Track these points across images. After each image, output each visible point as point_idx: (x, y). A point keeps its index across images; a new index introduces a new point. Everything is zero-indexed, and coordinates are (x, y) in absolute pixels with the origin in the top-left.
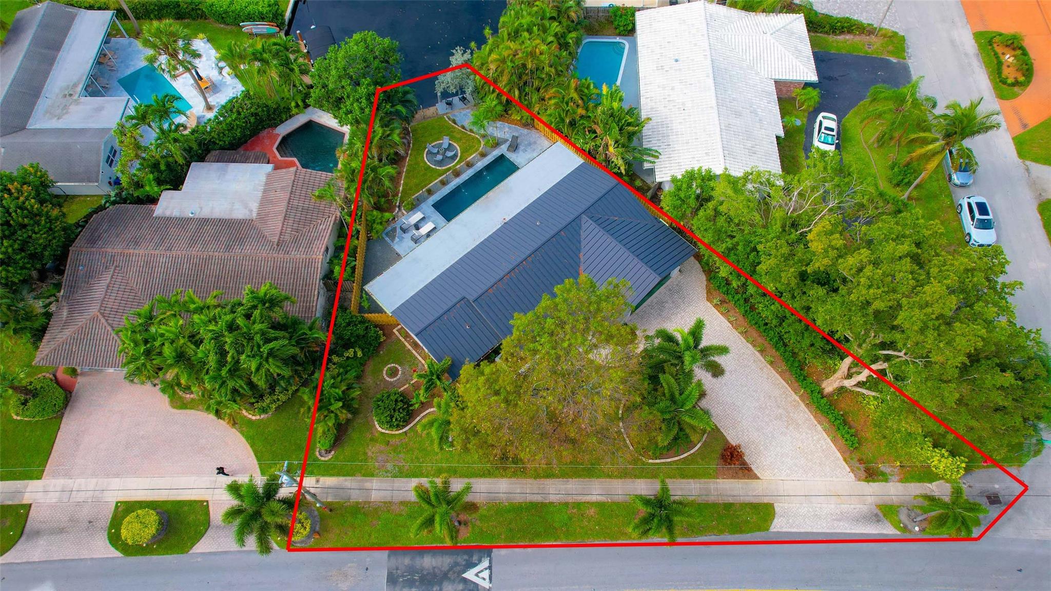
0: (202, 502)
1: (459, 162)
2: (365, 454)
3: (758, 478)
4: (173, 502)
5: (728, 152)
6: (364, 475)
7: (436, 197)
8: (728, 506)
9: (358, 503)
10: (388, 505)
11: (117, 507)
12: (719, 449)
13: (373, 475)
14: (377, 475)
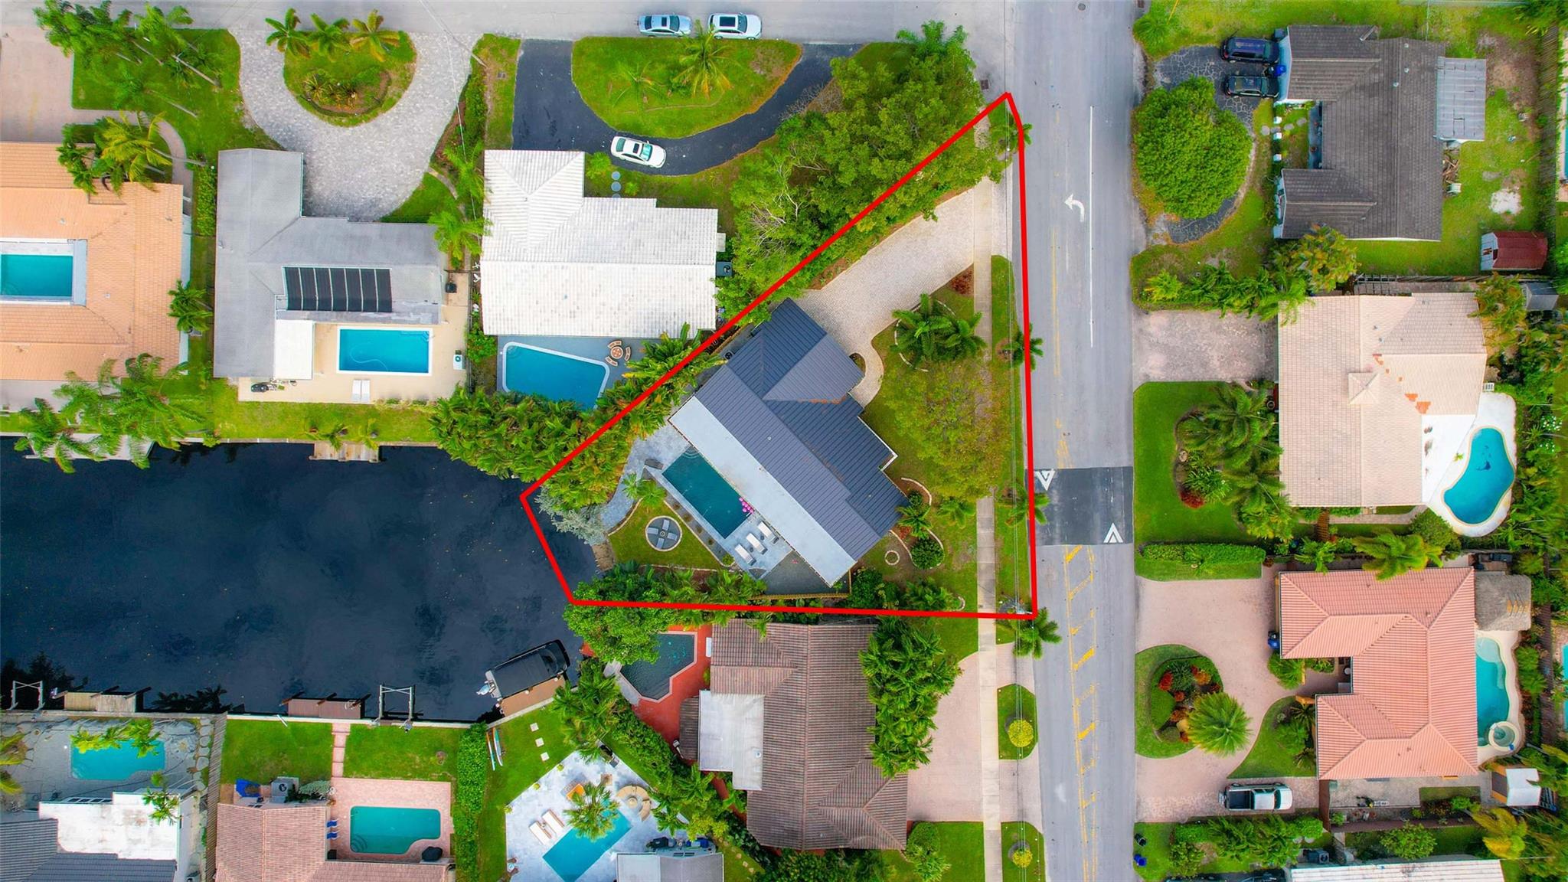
0: (998, 693)
1: (675, 517)
2: (959, 573)
3: (972, 266)
4: (999, 716)
5: (691, 259)
6: (976, 571)
7: (715, 535)
8: (994, 291)
9: (996, 573)
10: (997, 550)
11: (1004, 758)
12: (952, 293)
13: (976, 564)
14: (976, 561)
